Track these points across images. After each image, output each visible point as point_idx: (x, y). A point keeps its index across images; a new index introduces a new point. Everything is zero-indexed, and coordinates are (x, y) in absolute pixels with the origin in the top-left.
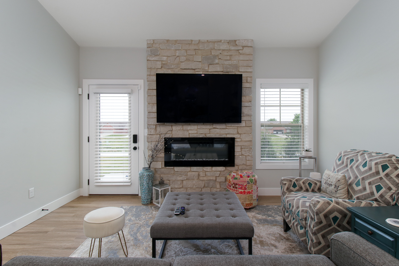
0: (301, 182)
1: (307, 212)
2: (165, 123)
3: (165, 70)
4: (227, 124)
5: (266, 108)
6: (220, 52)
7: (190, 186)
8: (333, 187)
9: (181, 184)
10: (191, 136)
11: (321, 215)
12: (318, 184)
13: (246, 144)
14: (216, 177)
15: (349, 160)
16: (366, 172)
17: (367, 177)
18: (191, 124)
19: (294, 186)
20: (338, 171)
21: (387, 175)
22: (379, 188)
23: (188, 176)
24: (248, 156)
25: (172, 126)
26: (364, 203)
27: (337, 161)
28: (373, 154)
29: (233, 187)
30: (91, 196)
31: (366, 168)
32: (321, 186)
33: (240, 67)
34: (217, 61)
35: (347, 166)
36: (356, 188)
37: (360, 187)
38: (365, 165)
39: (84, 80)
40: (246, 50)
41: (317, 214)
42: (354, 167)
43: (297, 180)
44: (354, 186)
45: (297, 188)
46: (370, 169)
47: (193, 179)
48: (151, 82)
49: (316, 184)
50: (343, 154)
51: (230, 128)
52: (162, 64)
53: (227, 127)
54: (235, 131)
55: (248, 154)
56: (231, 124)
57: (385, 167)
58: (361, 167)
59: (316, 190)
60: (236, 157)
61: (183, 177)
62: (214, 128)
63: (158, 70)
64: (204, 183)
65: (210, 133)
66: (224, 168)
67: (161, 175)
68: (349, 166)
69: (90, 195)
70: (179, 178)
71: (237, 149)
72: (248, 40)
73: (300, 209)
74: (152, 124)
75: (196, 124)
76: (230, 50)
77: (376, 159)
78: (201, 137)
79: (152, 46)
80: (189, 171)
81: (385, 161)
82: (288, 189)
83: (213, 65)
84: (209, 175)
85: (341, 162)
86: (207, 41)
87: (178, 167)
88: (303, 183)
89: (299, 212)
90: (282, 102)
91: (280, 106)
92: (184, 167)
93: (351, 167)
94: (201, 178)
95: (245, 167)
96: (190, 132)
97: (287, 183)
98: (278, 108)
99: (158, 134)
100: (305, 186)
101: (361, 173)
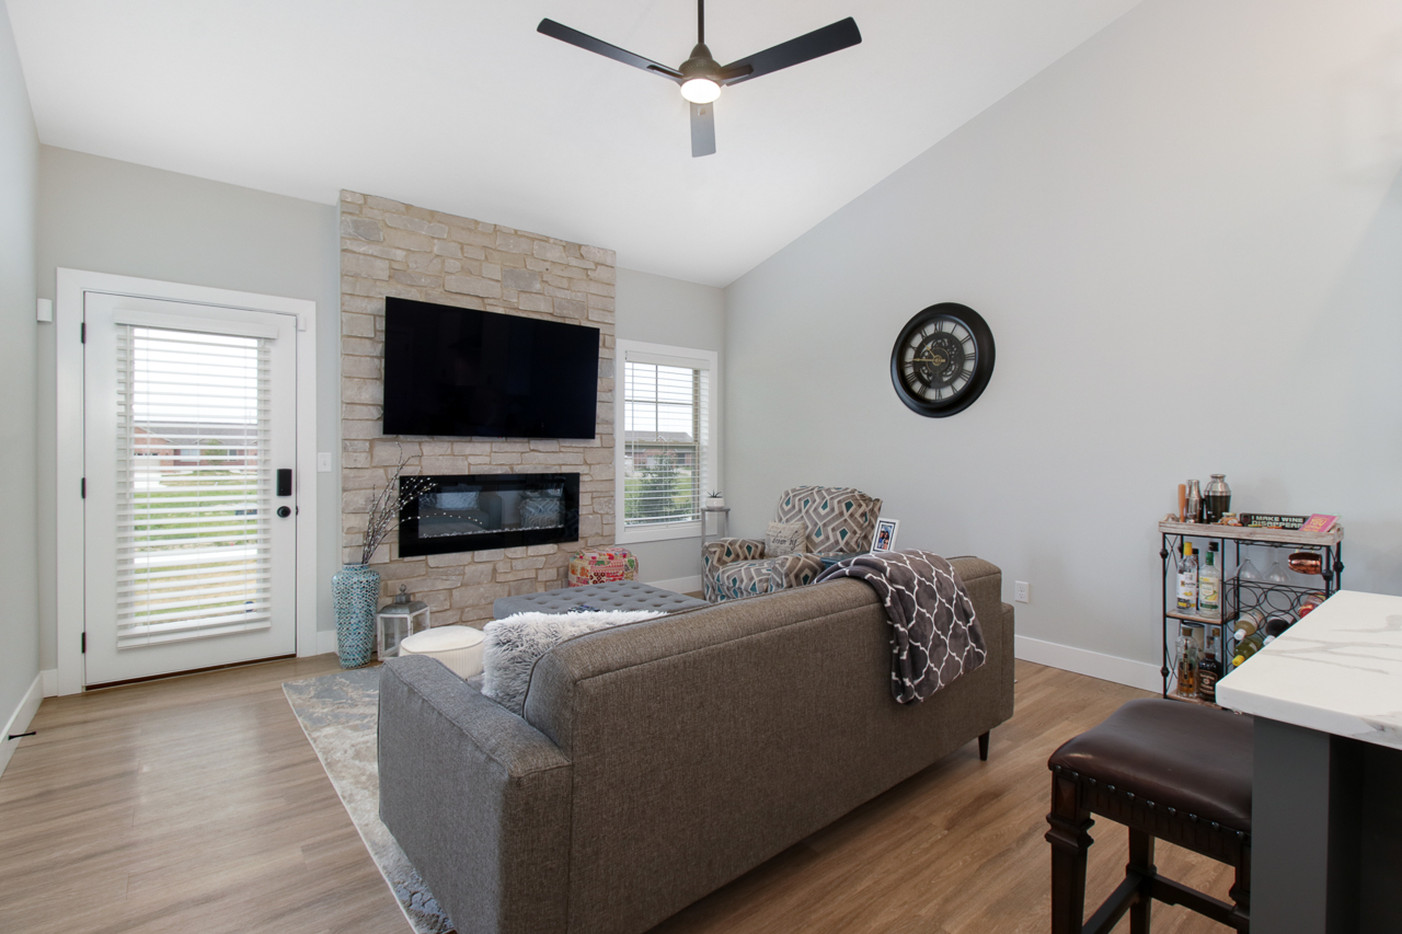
0: (737, 546)
1: (767, 580)
2: (401, 437)
3: (400, 286)
4: (560, 440)
5: (637, 406)
6: (548, 265)
7: (470, 602)
8: (787, 543)
9: (446, 600)
10: (475, 471)
11: (792, 576)
12: (760, 546)
13: (601, 487)
14: (537, 569)
15: (802, 502)
16: (827, 514)
17: (830, 522)
18: (474, 438)
19: (729, 553)
20: (787, 521)
21: (852, 515)
22: (843, 534)
23: (466, 577)
24: (607, 513)
25: (420, 443)
26: (831, 554)
27: (784, 505)
28: (833, 490)
29: (595, 582)
30: (93, 690)
31: (828, 510)
32: (764, 549)
33: (590, 310)
34: (538, 286)
35: (800, 511)
36: (817, 540)
37: (822, 537)
38: (825, 507)
39: (61, 271)
40: (602, 273)
41: (787, 575)
42: (811, 511)
43: (730, 544)
44: (814, 537)
45: (733, 556)
46: (833, 510)
47: (479, 583)
48: (355, 315)
49: (757, 547)
50: (791, 495)
51: (569, 450)
52: (391, 268)
53: (562, 449)
54: (579, 459)
55: (606, 510)
56: (571, 440)
57: (849, 506)
58: (820, 510)
59: (757, 556)
60: (581, 518)
61: (454, 581)
62: (533, 450)
63: (378, 283)
64: (507, 588)
65: (521, 464)
66: (555, 546)
67: (389, 582)
68: (804, 511)
69: (88, 688)
70: (440, 585)
71: (584, 500)
72: (605, 250)
73: (756, 579)
74: (360, 437)
75: (486, 439)
76: (568, 265)
77: (838, 496)
78: (499, 472)
79: (361, 212)
80: (470, 564)
81: (848, 498)
82: (719, 560)
83: (528, 295)
84: (520, 567)
85: (790, 506)
86: (516, 231)
87: (437, 556)
88: (740, 547)
89: (754, 584)
90: (660, 395)
91: (657, 402)
92: (454, 554)
93: (807, 512)
94: (500, 578)
95: (599, 540)
96: (472, 460)
97: (718, 550)
98: (653, 407)
99: (380, 467)
100: (743, 552)
101: (821, 517)
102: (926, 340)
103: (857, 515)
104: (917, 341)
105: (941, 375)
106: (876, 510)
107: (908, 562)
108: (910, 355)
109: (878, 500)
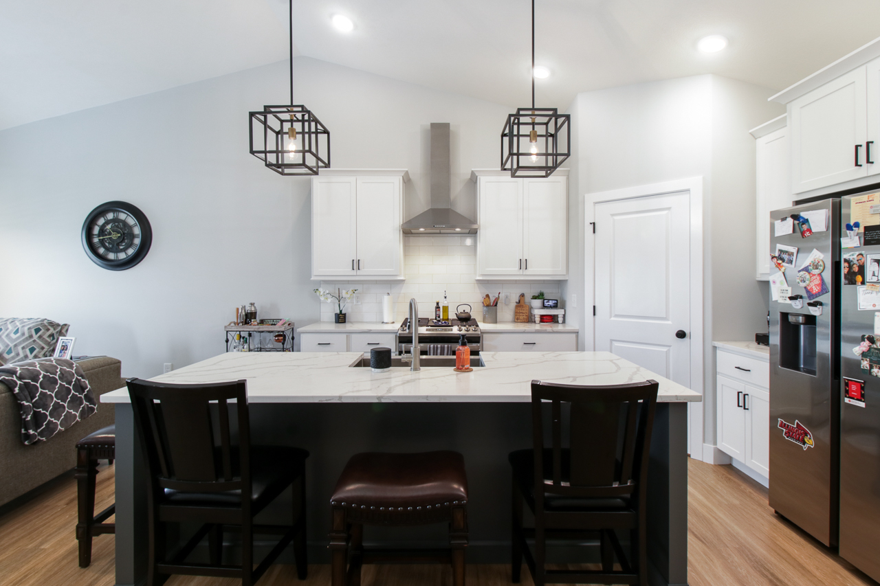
16: (18, 338)
17: (20, 343)
21: (40, 337)
22: (32, 350)
28: (25, 321)
31: (18, 334)
36: (8, 356)
37: (13, 354)
38: (16, 332)
44: (5, 354)
46: (23, 334)
57: (37, 331)
58: (12, 335)
77: (29, 324)
81: (38, 325)
101: (12, 340)
102: (107, 222)
103: (45, 337)
104: (101, 221)
105: (118, 245)
106: (64, 331)
107: (38, 366)
108: (96, 230)
109: (66, 325)
